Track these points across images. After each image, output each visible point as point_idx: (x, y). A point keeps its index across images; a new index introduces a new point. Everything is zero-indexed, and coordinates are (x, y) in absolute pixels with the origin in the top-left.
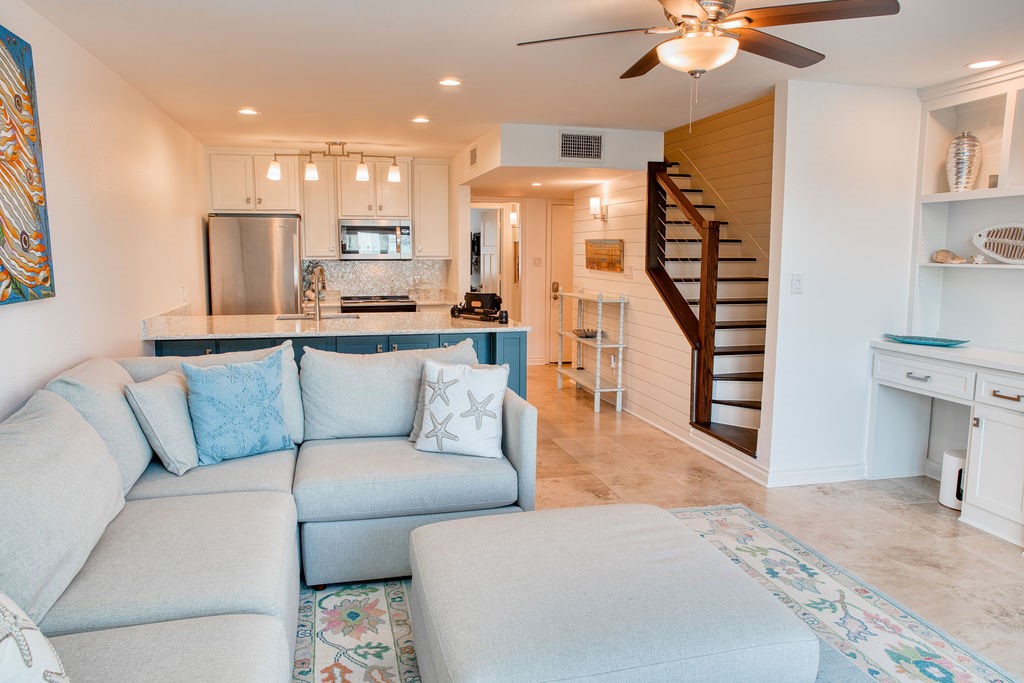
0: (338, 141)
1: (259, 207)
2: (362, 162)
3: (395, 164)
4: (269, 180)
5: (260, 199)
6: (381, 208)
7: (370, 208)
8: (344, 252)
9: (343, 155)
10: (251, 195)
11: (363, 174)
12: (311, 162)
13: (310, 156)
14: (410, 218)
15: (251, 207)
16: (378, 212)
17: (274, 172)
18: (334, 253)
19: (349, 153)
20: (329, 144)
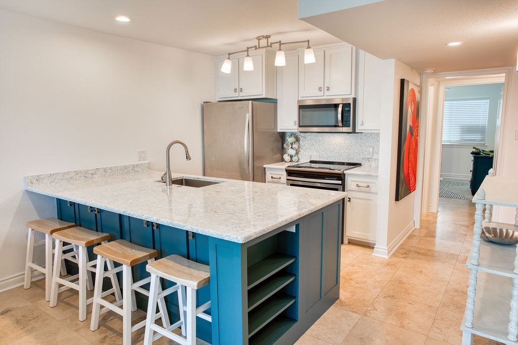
1: (241, 94)
2: (280, 50)
3: (310, 47)
5: (241, 89)
6: (328, 89)
7: (320, 89)
8: (300, 126)
9: (268, 46)
10: (237, 86)
11: (280, 59)
12: (248, 56)
13: (247, 51)
14: (353, 96)
15: (236, 94)
16: (327, 93)
17: (227, 67)
18: (296, 127)
19: (271, 43)
20: (259, 39)
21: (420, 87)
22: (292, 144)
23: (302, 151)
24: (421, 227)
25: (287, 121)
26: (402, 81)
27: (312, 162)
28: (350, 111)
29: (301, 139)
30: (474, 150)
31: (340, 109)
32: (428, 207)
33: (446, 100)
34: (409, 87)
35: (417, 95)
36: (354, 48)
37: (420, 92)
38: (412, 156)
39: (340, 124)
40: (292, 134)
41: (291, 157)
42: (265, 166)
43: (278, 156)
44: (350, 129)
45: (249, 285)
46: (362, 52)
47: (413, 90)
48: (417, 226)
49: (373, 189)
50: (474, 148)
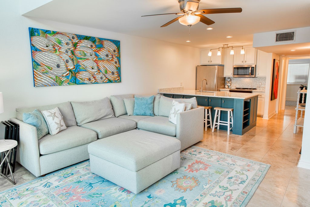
0: (226, 44)
1: (211, 63)
2: (232, 49)
3: (243, 49)
4: (208, 56)
5: (211, 61)
6: (246, 62)
7: (242, 62)
8: (234, 75)
9: (227, 48)
10: (209, 60)
11: (232, 52)
12: (219, 50)
13: (219, 49)
14: (255, 64)
15: (209, 63)
16: (245, 63)
17: (210, 54)
18: (232, 75)
19: (229, 47)
20: (224, 45)
21: (280, 61)
22: (229, 82)
23: (232, 84)
24: (278, 113)
25: (228, 73)
26: (274, 60)
27: (236, 88)
28: (254, 69)
29: (232, 80)
30: (301, 86)
31: (250, 69)
32: (281, 108)
33: (289, 64)
34: (276, 61)
35: (279, 64)
36: (256, 49)
37: (279, 63)
38: (276, 86)
39: (250, 74)
40: (229, 78)
41: (228, 86)
42: (220, 89)
43: (223, 86)
44: (254, 76)
45: (244, 110)
46: (259, 51)
47: (277, 62)
48: (277, 112)
49: (263, 96)
50: (301, 85)
